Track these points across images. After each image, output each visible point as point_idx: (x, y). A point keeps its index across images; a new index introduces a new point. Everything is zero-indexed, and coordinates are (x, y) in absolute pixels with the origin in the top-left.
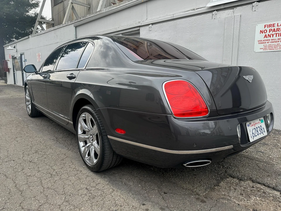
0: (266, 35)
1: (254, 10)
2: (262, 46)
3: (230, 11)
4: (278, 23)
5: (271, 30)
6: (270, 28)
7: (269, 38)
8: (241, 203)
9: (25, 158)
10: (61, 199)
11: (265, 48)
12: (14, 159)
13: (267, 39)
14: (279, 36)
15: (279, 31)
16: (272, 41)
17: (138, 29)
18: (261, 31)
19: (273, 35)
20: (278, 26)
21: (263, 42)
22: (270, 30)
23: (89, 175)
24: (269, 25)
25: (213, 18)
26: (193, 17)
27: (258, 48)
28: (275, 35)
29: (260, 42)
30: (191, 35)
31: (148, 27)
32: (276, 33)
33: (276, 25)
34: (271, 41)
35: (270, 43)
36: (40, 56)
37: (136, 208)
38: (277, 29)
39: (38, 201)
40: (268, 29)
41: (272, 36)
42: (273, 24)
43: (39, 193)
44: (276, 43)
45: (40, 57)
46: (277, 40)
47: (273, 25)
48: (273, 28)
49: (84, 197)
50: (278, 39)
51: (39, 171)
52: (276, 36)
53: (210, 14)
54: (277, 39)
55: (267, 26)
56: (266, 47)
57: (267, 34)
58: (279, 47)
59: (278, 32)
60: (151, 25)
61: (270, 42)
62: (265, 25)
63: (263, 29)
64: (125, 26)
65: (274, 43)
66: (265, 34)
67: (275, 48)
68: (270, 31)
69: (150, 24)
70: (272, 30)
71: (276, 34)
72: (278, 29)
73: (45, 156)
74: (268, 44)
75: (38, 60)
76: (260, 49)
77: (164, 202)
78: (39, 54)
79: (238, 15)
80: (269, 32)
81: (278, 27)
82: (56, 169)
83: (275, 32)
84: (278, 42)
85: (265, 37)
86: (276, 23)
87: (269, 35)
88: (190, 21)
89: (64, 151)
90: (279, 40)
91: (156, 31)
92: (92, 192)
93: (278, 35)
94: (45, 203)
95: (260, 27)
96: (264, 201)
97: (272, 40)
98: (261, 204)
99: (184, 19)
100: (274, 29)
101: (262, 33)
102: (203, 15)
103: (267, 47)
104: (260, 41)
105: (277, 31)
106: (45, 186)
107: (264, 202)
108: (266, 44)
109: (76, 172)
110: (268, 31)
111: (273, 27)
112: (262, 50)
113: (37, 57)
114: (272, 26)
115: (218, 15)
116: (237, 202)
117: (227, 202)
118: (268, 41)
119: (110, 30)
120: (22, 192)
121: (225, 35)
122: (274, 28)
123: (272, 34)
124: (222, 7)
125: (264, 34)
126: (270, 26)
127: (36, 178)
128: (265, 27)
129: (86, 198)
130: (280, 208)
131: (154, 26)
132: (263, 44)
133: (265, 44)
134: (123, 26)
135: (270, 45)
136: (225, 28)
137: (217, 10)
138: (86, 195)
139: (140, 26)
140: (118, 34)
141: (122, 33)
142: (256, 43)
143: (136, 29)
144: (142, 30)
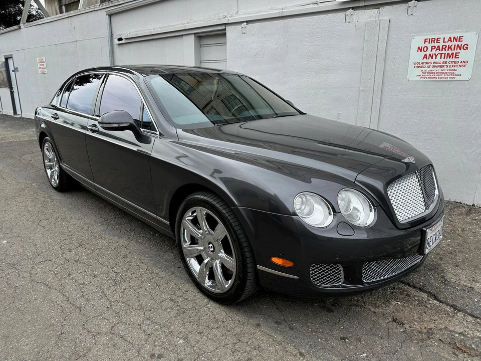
0: (426, 55)
1: (410, 13)
2: (419, 71)
3: (374, 12)
4: (444, 38)
5: (433, 48)
6: (433, 44)
7: (430, 60)
8: (377, 310)
9: (67, 255)
10: (140, 316)
11: (424, 76)
12: (51, 259)
13: (427, 61)
14: (444, 58)
15: (445, 50)
16: (434, 65)
17: (223, 27)
18: (419, 48)
19: (436, 56)
20: (444, 42)
21: (422, 65)
22: (432, 47)
23: (170, 278)
24: (432, 39)
25: (347, 21)
26: (315, 17)
27: (414, 74)
28: (439, 55)
29: (417, 65)
30: (311, 45)
31: (239, 27)
32: (441, 52)
33: (441, 40)
34: (432, 64)
35: (431, 68)
36: (45, 64)
37: (244, 323)
38: (443, 46)
39: (107, 320)
40: (429, 46)
41: (434, 57)
42: (437, 38)
43: (105, 309)
44: (440, 69)
45: (45, 65)
46: (442, 64)
47: (437, 40)
48: (436, 45)
49: (170, 312)
50: (444, 63)
51: (95, 276)
52: (441, 58)
53: (342, 14)
54: (442, 63)
55: (428, 40)
56: (426, 73)
57: (428, 53)
58: (443, 74)
59: (444, 52)
60: (245, 23)
61: (431, 67)
62: (425, 39)
63: (422, 45)
64: (201, 21)
65: (437, 69)
66: (425, 53)
67: (438, 77)
68: (432, 49)
69: (243, 22)
70: (435, 47)
71: (441, 54)
72: (444, 47)
73: (97, 251)
74: (428, 69)
75: (40, 70)
76: (417, 76)
77: (279, 314)
78: (42, 59)
79: (386, 20)
80: (431, 51)
81: (445, 44)
82: (119, 271)
83: (440, 51)
84: (443, 66)
85: (424, 58)
86: (442, 37)
87: (430, 55)
88: (310, 22)
89: (123, 241)
90: (445, 64)
91: (253, 35)
92: (180, 304)
93: (443, 55)
94: (118, 323)
95: (418, 41)
96: (408, 307)
97: (434, 63)
98: (402, 310)
99: (301, 18)
100: (439, 46)
101: (421, 51)
102: (330, 15)
103: (427, 74)
104: (416, 63)
105: (442, 50)
106: (111, 299)
107: (407, 308)
108: (426, 69)
109: (150, 276)
110: (430, 49)
111: (437, 42)
112: (419, 79)
113: (39, 64)
114: (436, 41)
115: (355, 16)
116: (373, 310)
117: (360, 310)
118: (428, 65)
119: (174, 26)
120: (80, 308)
121: (365, 50)
122: (438, 44)
123: (435, 54)
125: (423, 53)
126: (433, 40)
127: (93, 288)
128: (425, 41)
129: (173, 313)
130: (425, 315)
131: (250, 25)
132: (421, 69)
133: (423, 69)
134: (196, 22)
135: (432, 71)
136: (366, 39)
137: (353, 8)
138: (173, 309)
139: (225, 24)
140: (188, 34)
141: (195, 34)
142: (411, 66)
143: (220, 28)
144: (229, 30)
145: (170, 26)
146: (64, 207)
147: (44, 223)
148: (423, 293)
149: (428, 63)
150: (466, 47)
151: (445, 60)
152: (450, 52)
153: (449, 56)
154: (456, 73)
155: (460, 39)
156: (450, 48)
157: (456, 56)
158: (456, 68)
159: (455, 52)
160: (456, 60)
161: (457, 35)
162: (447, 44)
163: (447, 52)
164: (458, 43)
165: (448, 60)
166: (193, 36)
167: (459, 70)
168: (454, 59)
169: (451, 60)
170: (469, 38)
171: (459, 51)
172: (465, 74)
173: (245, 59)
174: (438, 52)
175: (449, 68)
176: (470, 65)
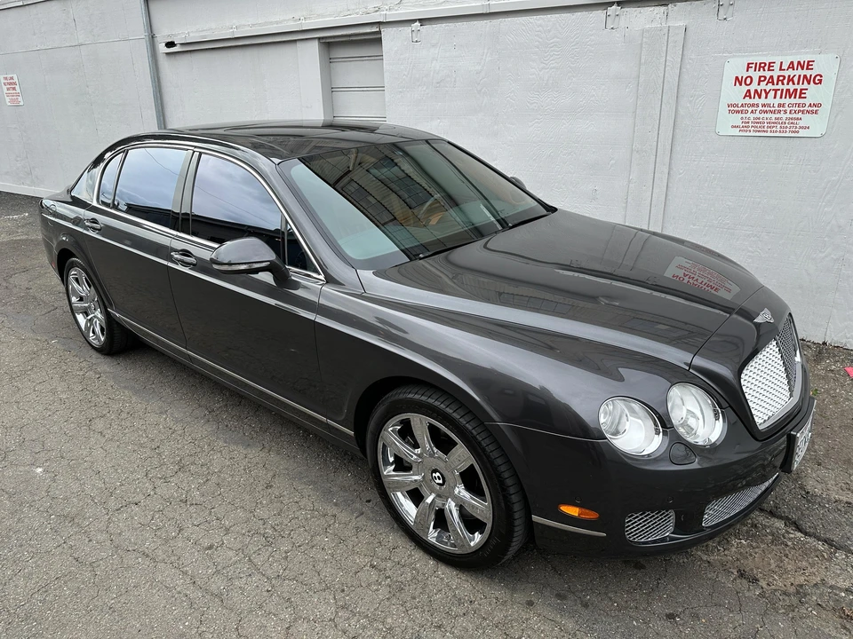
0: (749, 91)
1: (722, 15)
2: (737, 119)
3: (658, 11)
4: (782, 63)
5: (762, 79)
6: (761, 73)
7: (756, 100)
8: (712, 558)
9: (163, 490)
10: (328, 603)
11: (745, 128)
12: (136, 500)
13: (752, 101)
14: (781, 98)
15: (783, 84)
16: (763, 109)
17: (375, 29)
18: (737, 78)
19: (767, 94)
20: (781, 69)
21: (742, 108)
22: (760, 77)
23: (360, 524)
24: (760, 64)
25: (610, 25)
26: (549, 16)
27: (727, 123)
28: (772, 93)
29: (734, 109)
30: (543, 68)
31: (406, 30)
32: (776, 87)
33: (777, 67)
34: (760, 108)
35: (757, 115)
36: (17, 87)
37: (506, 602)
38: (779, 77)
39: (274, 615)
40: (756, 75)
41: (763, 94)
42: (770, 63)
43: (265, 594)
44: (774, 116)
45: (18, 90)
46: (777, 108)
47: (769, 66)
48: (768, 74)
49: (377, 590)
50: (779, 105)
51: (227, 531)
52: (775, 98)
53: (599, 14)
54: (776, 105)
55: (753, 66)
56: (748, 123)
57: (752, 88)
58: (779, 126)
59: (780, 86)
60: (417, 24)
61: (757, 112)
62: (749, 64)
63: (743, 74)
64: (330, 15)
65: (769, 115)
66: (748, 88)
67: (769, 130)
68: (760, 81)
69: (414, 21)
70: (765, 77)
71: (776, 91)
72: (781, 78)
73: (214, 479)
74: (752, 116)
75: (7, 99)
76: (733, 127)
77: (559, 579)
78: (12, 78)
79: (679, 27)
80: (759, 84)
81: (782, 73)
82: (266, 516)
83: (773, 84)
84: (779, 112)
85: (746, 96)
86: (778, 60)
87: (756, 91)
88: (541, 25)
89: (255, 454)
90: (781, 109)
91: (434, 46)
92: (389, 573)
93: (779, 93)
94: (295, 620)
95: (736, 67)
96: (757, 547)
97: (764, 105)
98: (751, 555)
99: (524, 18)
100: (772, 77)
101: (741, 85)
102: (579, 15)
103: (750, 125)
104: (732, 105)
105: (777, 84)
106: (269, 572)
107: (757, 550)
108: (749, 115)
109: (323, 521)
110: (756, 80)
111: (769, 70)
112: (736, 132)
113: (5, 88)
114: (766, 68)
115: (623, 18)
116: (705, 558)
117: (686, 560)
118: (753, 109)
119: (277, 23)
120: (219, 596)
121: (641, 80)
122: (770, 73)
123: (765, 90)
125: (744, 88)
126: (761, 66)
127: (231, 553)
128: (748, 67)
129: (383, 592)
130: (787, 560)
131: (427, 28)
132: (740, 115)
133: (744, 115)
134: (323, 16)
135: (759, 119)
136: (643, 61)
137: (620, 3)
138: (380, 584)
139: (379, 23)
140: (307, 39)
141: (319, 38)
142: (723, 109)
143: (368, 30)
144: (387, 35)
145: (271, 23)
146: (125, 387)
147: (99, 425)
148: (776, 520)
149: (753, 105)
150: (818, 80)
151: (783, 101)
152: (791, 87)
153: (789, 94)
154: (801, 123)
155: (809, 65)
156: (791, 80)
157: (802, 94)
158: (800, 115)
159: (799, 87)
160: (802, 101)
161: (804, 58)
162: (786, 74)
163: (785, 87)
164: (805, 72)
165: (787, 101)
166: (316, 43)
167: (806, 119)
168: (798, 100)
169: (793, 100)
170: (825, 64)
171: (806, 85)
172: (815, 125)
173: (420, 88)
174: (770, 86)
175: (788, 115)
176: (825, 110)
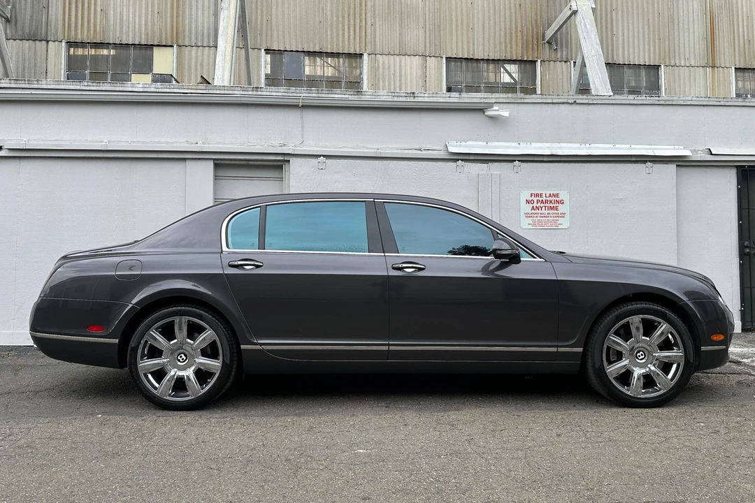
0: (533, 207)
1: (516, 171)
2: (530, 220)
3: (484, 166)
4: (546, 194)
5: (538, 201)
6: (538, 198)
7: (537, 211)
11: (534, 224)
13: (535, 212)
14: (548, 210)
18: (527, 200)
20: (546, 197)
21: (531, 215)
25: (458, 171)
27: (525, 222)
29: (528, 215)
31: (315, 161)
33: (544, 196)
35: (539, 218)
38: (545, 200)
40: (535, 199)
41: (540, 208)
44: (546, 219)
47: (541, 195)
48: (541, 199)
52: (545, 210)
53: (453, 165)
54: (546, 214)
55: (533, 195)
56: (535, 222)
57: (534, 205)
58: (549, 224)
59: (547, 205)
60: (323, 158)
62: (531, 194)
63: (529, 198)
65: (544, 218)
67: (545, 225)
69: (320, 156)
71: (545, 207)
72: (547, 201)
74: (537, 219)
76: (528, 224)
79: (496, 174)
80: (537, 204)
81: (547, 199)
83: (544, 204)
84: (548, 217)
85: (532, 209)
86: (544, 193)
87: (536, 207)
90: (549, 215)
91: (337, 173)
93: (547, 208)
95: (525, 195)
97: (541, 214)
100: (542, 201)
101: (529, 204)
102: (440, 163)
103: (537, 223)
104: (526, 214)
108: (535, 218)
110: (535, 202)
111: (541, 197)
112: (530, 227)
114: (539, 196)
115: (465, 167)
118: (536, 215)
121: (480, 199)
124: (472, 158)
125: (531, 205)
126: (537, 195)
128: (531, 196)
131: (332, 161)
132: (531, 218)
133: (533, 219)
134: (223, 144)
135: (540, 220)
136: (480, 189)
137: (462, 160)
140: (201, 159)
141: (214, 160)
142: (523, 216)
143: (273, 158)
150: (562, 202)
151: (549, 212)
152: (552, 205)
153: (552, 208)
154: (559, 222)
155: (557, 195)
156: (551, 202)
157: (556, 208)
158: (557, 218)
159: (555, 205)
160: (557, 212)
161: (555, 192)
162: (549, 199)
163: (549, 205)
164: (556, 199)
165: (551, 212)
166: (210, 163)
167: (561, 220)
168: (555, 211)
169: (553, 211)
170: (563, 195)
171: (557, 205)
172: (565, 223)
174: (542, 205)
175: (552, 218)
176: (567, 216)
